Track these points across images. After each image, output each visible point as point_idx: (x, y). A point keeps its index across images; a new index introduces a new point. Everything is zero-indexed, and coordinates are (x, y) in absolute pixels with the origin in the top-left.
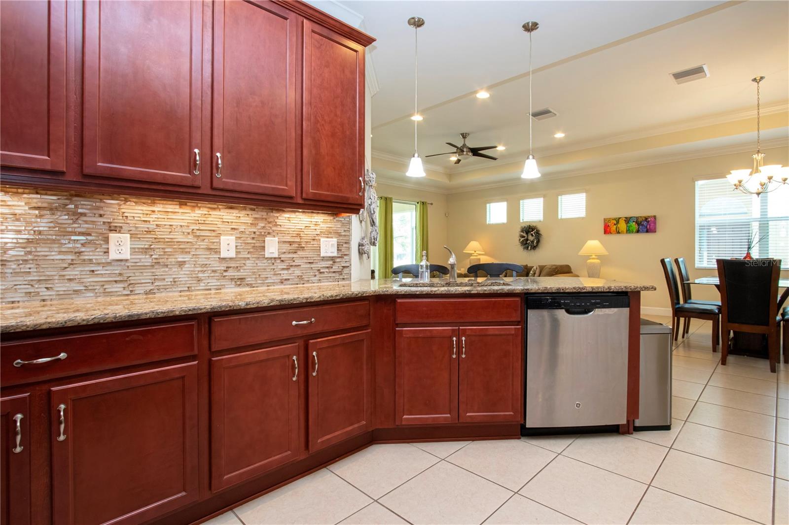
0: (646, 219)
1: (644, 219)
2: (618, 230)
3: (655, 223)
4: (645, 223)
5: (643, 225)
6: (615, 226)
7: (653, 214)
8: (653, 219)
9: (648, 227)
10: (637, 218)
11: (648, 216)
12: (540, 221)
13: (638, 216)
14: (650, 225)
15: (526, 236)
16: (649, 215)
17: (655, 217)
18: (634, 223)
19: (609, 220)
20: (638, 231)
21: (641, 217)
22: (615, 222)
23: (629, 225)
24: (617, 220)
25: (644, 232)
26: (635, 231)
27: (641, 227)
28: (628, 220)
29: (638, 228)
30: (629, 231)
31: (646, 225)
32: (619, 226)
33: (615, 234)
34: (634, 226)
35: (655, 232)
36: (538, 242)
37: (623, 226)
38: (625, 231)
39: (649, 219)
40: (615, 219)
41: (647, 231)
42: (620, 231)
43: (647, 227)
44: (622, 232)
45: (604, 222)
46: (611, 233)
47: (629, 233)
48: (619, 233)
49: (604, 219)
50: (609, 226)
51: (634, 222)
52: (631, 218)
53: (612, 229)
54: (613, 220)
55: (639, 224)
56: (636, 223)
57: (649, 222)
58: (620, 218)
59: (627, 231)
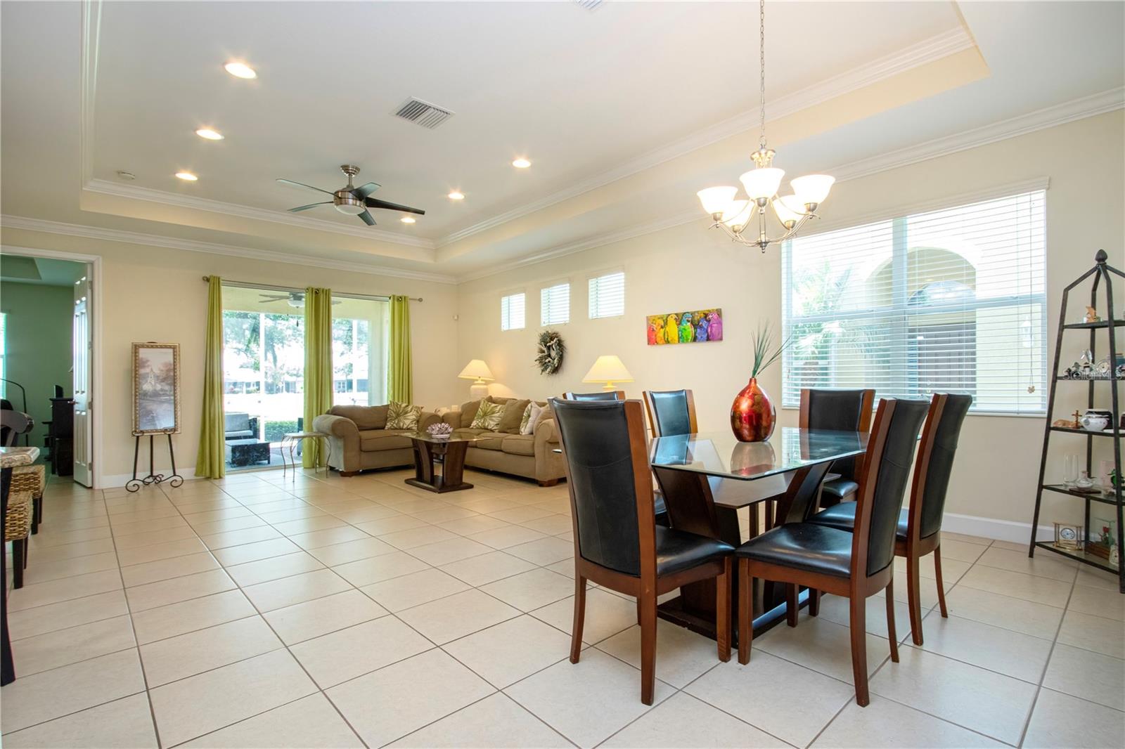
0: (706, 315)
1: (703, 315)
2: (666, 337)
3: (720, 323)
4: (704, 324)
5: (701, 327)
6: (662, 330)
7: (716, 307)
8: (715, 316)
9: (709, 330)
10: (692, 314)
11: (709, 311)
12: (565, 324)
13: (694, 311)
14: (711, 327)
15: (545, 349)
16: (710, 309)
17: (719, 312)
18: (689, 324)
19: (654, 319)
20: (695, 339)
21: (698, 312)
22: (663, 324)
23: (682, 327)
24: (665, 318)
25: (703, 341)
26: (690, 338)
27: (698, 330)
28: (680, 319)
29: (695, 333)
30: (681, 339)
31: (706, 327)
32: (667, 329)
33: (663, 344)
34: (689, 329)
35: (721, 339)
36: (561, 358)
37: (673, 329)
38: (676, 338)
39: (710, 316)
40: (661, 318)
41: (708, 339)
42: (669, 340)
43: (707, 331)
45: (648, 323)
46: (657, 343)
47: (683, 342)
48: (667, 342)
49: (648, 319)
50: (653, 330)
51: (688, 321)
52: (685, 313)
53: (658, 335)
54: (659, 318)
55: (696, 325)
56: (692, 323)
57: (709, 321)
58: (669, 315)
59: (679, 338)
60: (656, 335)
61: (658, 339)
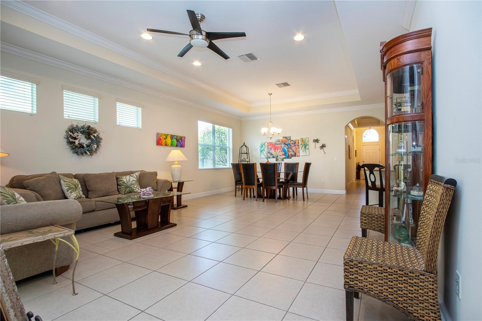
1: (180, 138)
3: (184, 141)
4: (180, 141)
6: (165, 140)
7: (184, 136)
10: (177, 136)
11: (182, 137)
13: (177, 135)
15: (79, 137)
17: (185, 138)
19: (162, 135)
20: (177, 146)
21: (179, 136)
22: (165, 138)
23: (172, 140)
24: (166, 135)
25: (179, 147)
26: (175, 145)
27: (178, 143)
28: (172, 137)
29: (177, 144)
30: (172, 145)
32: (167, 140)
33: (164, 146)
34: (175, 141)
35: (184, 147)
36: (98, 146)
37: (169, 140)
38: (170, 145)
40: (165, 135)
41: (181, 147)
42: (167, 144)
43: (181, 144)
44: (168, 145)
45: (157, 136)
46: (162, 145)
47: (172, 146)
48: (166, 145)
49: (157, 133)
50: (161, 139)
51: (175, 139)
52: (174, 136)
53: (163, 142)
54: (164, 135)
55: (177, 141)
56: (176, 140)
57: (182, 140)
58: (168, 135)
59: (171, 144)
60: (161, 142)
61: (162, 144)
